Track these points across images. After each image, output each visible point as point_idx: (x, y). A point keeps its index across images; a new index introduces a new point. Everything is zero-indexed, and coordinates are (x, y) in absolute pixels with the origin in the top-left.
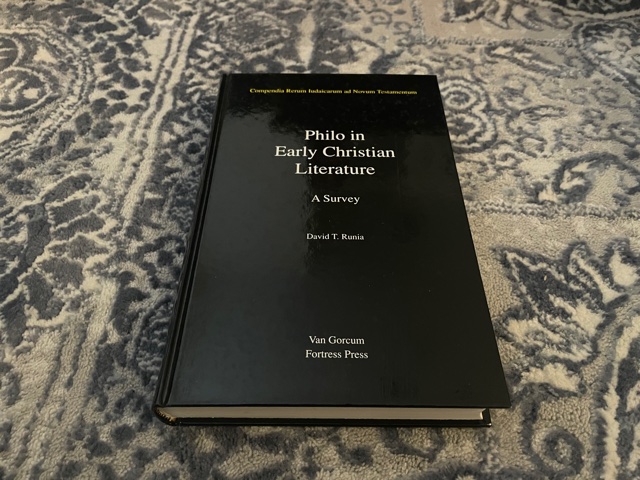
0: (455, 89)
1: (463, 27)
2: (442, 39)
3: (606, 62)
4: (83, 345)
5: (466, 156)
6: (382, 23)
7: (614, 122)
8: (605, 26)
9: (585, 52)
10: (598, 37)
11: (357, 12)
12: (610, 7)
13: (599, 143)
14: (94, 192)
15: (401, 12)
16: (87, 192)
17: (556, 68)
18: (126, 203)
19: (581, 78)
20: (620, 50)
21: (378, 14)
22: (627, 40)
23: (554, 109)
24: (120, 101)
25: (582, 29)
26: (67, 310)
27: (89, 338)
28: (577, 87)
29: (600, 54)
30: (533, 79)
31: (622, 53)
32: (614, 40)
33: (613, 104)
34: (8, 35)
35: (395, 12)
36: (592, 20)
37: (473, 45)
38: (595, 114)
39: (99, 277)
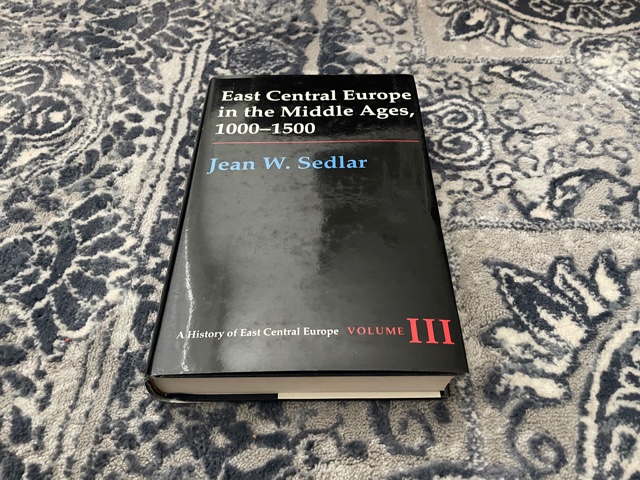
0: (453, 108)
1: (464, 46)
2: (441, 58)
3: (602, 77)
4: (108, 352)
5: (463, 174)
6: (384, 43)
7: (607, 138)
8: (604, 40)
9: (582, 67)
10: (596, 52)
11: (360, 33)
12: (610, 21)
13: (592, 160)
14: (116, 211)
15: (402, 32)
16: (109, 211)
17: (552, 84)
18: (144, 222)
19: (577, 94)
20: (617, 65)
21: (380, 34)
22: (624, 55)
23: (550, 127)
24: (137, 124)
25: (580, 44)
26: (93, 320)
27: (112, 346)
28: (573, 103)
29: (597, 69)
30: (530, 97)
31: (619, 68)
32: (612, 54)
33: (607, 120)
34: (34, 62)
35: (397, 32)
36: (591, 35)
37: (472, 64)
38: (589, 130)
39: (121, 290)
